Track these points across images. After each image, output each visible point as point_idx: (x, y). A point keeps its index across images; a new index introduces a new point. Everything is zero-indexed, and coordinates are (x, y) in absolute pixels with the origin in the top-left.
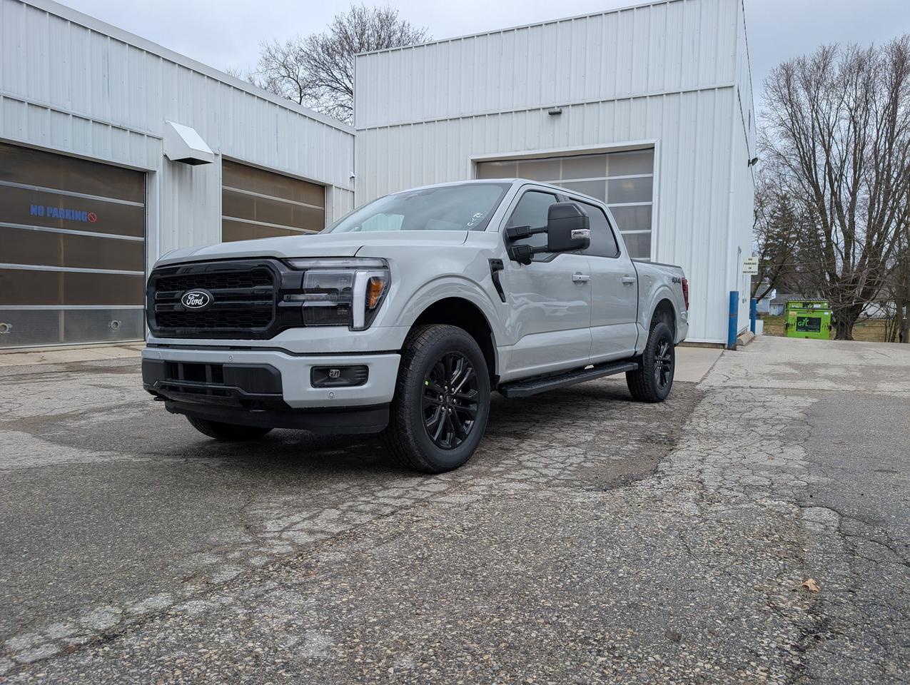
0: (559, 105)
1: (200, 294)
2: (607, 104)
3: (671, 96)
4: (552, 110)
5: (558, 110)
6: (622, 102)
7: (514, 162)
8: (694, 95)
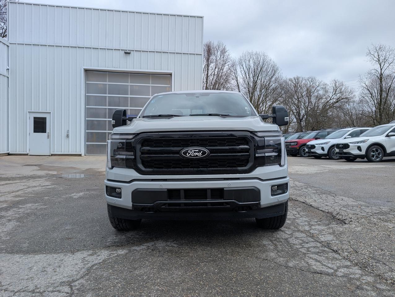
0: (129, 49)
1: (199, 150)
2: (151, 53)
3: (178, 54)
4: (126, 51)
5: (129, 52)
6: (158, 53)
7: (105, 73)
8: (187, 55)
